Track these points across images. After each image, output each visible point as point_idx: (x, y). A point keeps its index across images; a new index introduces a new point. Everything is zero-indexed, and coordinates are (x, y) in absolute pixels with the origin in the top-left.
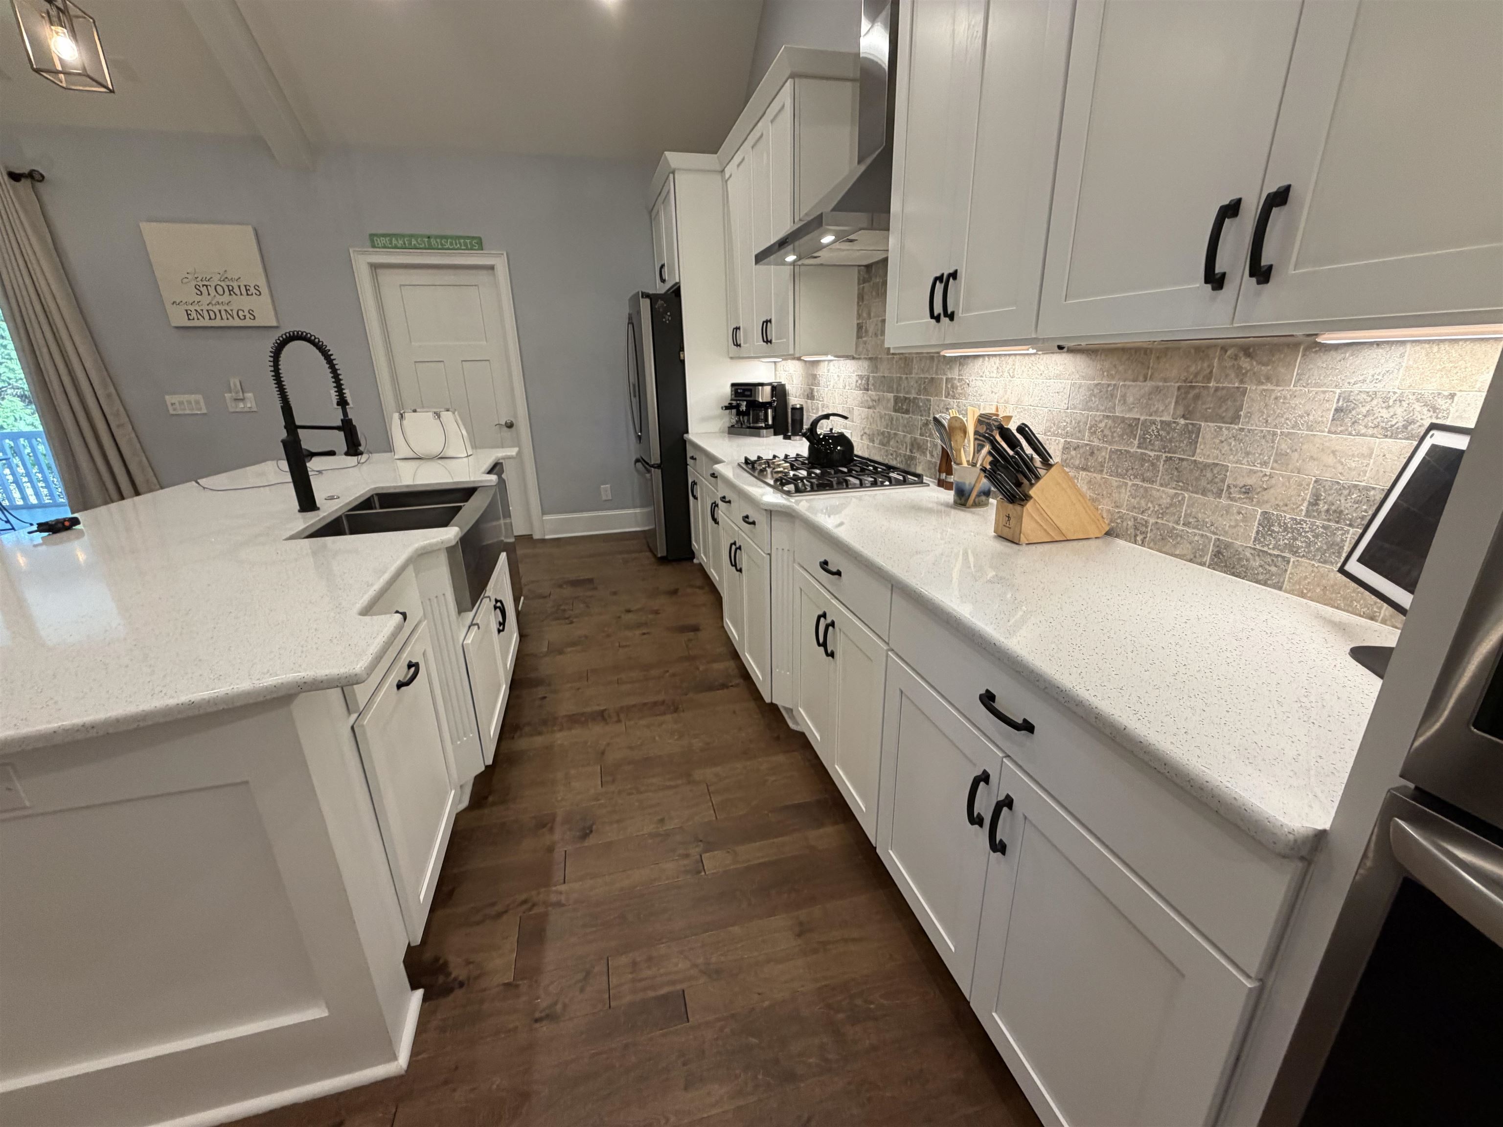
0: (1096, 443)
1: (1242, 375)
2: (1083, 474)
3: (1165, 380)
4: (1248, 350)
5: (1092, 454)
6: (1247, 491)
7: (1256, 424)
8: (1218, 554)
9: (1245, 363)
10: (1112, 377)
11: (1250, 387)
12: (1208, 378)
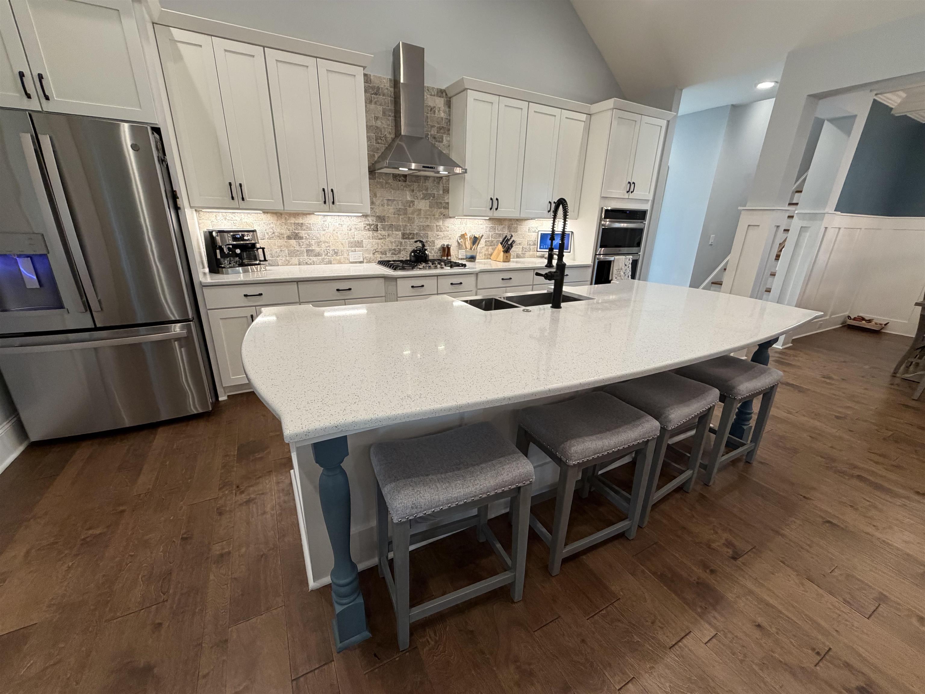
0: (493, 239)
1: (517, 224)
2: (490, 247)
3: (505, 225)
4: (517, 220)
5: (492, 242)
6: (520, 244)
7: (519, 233)
8: (517, 256)
9: (517, 222)
10: (494, 225)
11: (519, 226)
12: (512, 225)
